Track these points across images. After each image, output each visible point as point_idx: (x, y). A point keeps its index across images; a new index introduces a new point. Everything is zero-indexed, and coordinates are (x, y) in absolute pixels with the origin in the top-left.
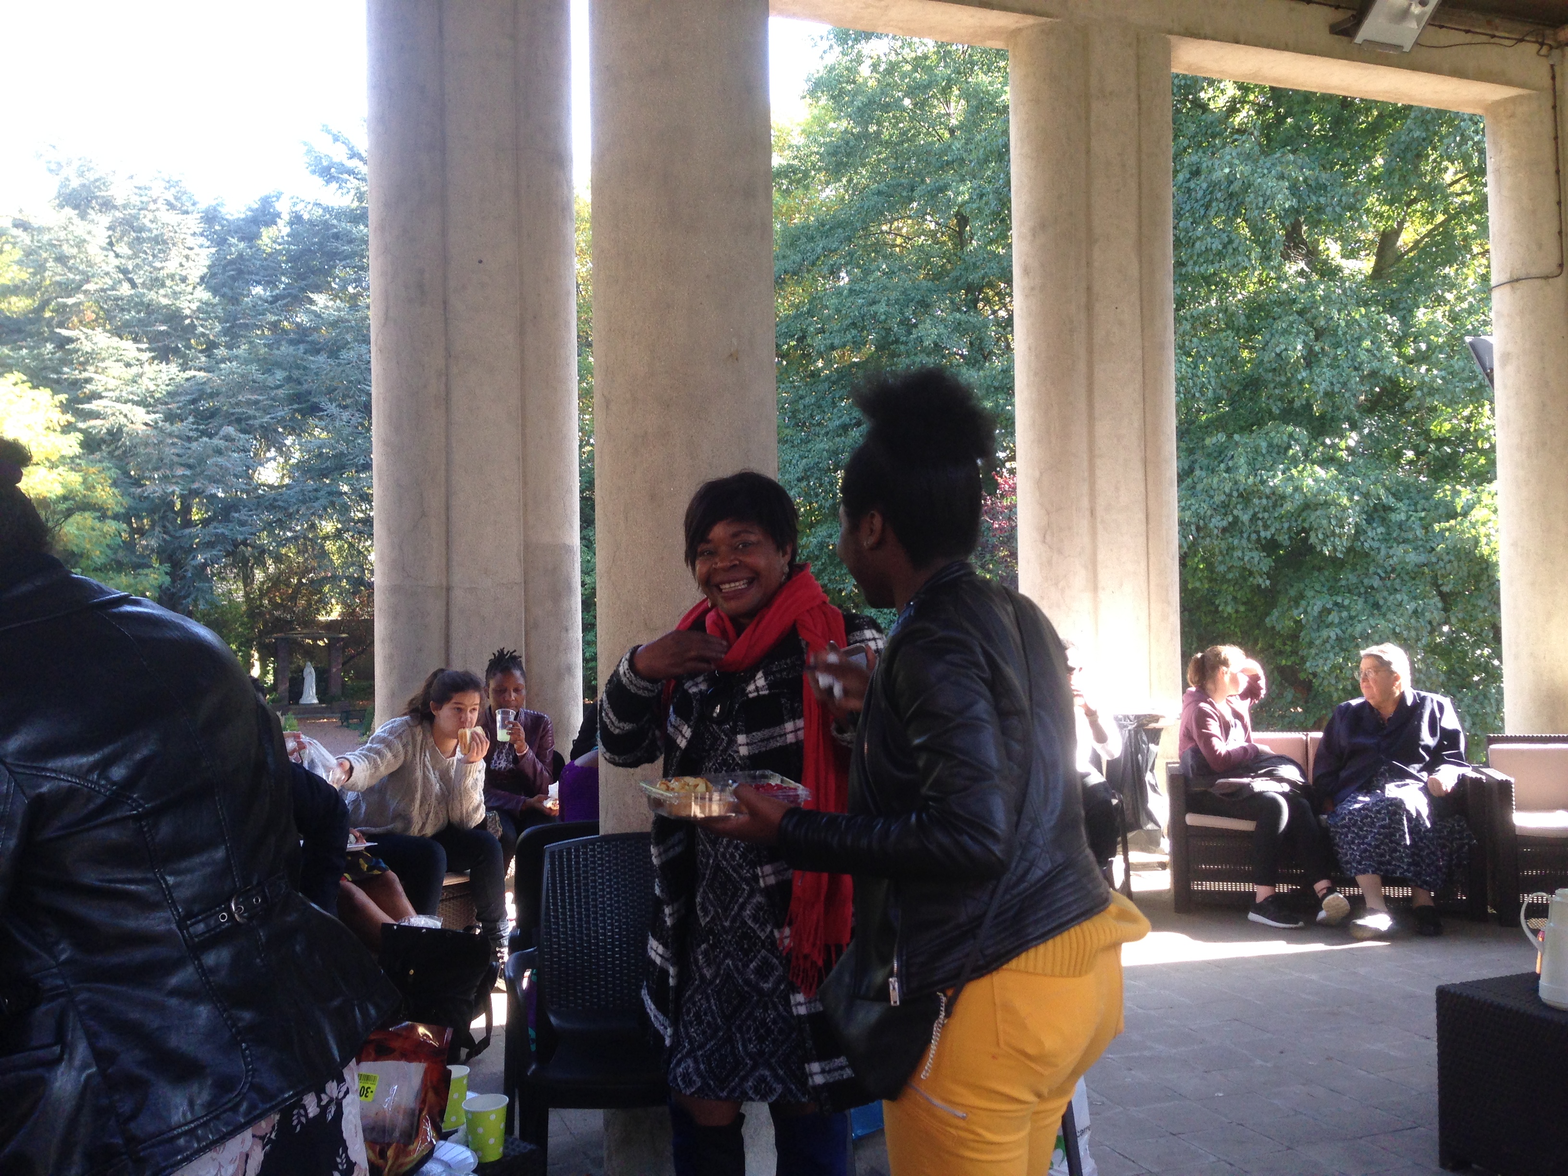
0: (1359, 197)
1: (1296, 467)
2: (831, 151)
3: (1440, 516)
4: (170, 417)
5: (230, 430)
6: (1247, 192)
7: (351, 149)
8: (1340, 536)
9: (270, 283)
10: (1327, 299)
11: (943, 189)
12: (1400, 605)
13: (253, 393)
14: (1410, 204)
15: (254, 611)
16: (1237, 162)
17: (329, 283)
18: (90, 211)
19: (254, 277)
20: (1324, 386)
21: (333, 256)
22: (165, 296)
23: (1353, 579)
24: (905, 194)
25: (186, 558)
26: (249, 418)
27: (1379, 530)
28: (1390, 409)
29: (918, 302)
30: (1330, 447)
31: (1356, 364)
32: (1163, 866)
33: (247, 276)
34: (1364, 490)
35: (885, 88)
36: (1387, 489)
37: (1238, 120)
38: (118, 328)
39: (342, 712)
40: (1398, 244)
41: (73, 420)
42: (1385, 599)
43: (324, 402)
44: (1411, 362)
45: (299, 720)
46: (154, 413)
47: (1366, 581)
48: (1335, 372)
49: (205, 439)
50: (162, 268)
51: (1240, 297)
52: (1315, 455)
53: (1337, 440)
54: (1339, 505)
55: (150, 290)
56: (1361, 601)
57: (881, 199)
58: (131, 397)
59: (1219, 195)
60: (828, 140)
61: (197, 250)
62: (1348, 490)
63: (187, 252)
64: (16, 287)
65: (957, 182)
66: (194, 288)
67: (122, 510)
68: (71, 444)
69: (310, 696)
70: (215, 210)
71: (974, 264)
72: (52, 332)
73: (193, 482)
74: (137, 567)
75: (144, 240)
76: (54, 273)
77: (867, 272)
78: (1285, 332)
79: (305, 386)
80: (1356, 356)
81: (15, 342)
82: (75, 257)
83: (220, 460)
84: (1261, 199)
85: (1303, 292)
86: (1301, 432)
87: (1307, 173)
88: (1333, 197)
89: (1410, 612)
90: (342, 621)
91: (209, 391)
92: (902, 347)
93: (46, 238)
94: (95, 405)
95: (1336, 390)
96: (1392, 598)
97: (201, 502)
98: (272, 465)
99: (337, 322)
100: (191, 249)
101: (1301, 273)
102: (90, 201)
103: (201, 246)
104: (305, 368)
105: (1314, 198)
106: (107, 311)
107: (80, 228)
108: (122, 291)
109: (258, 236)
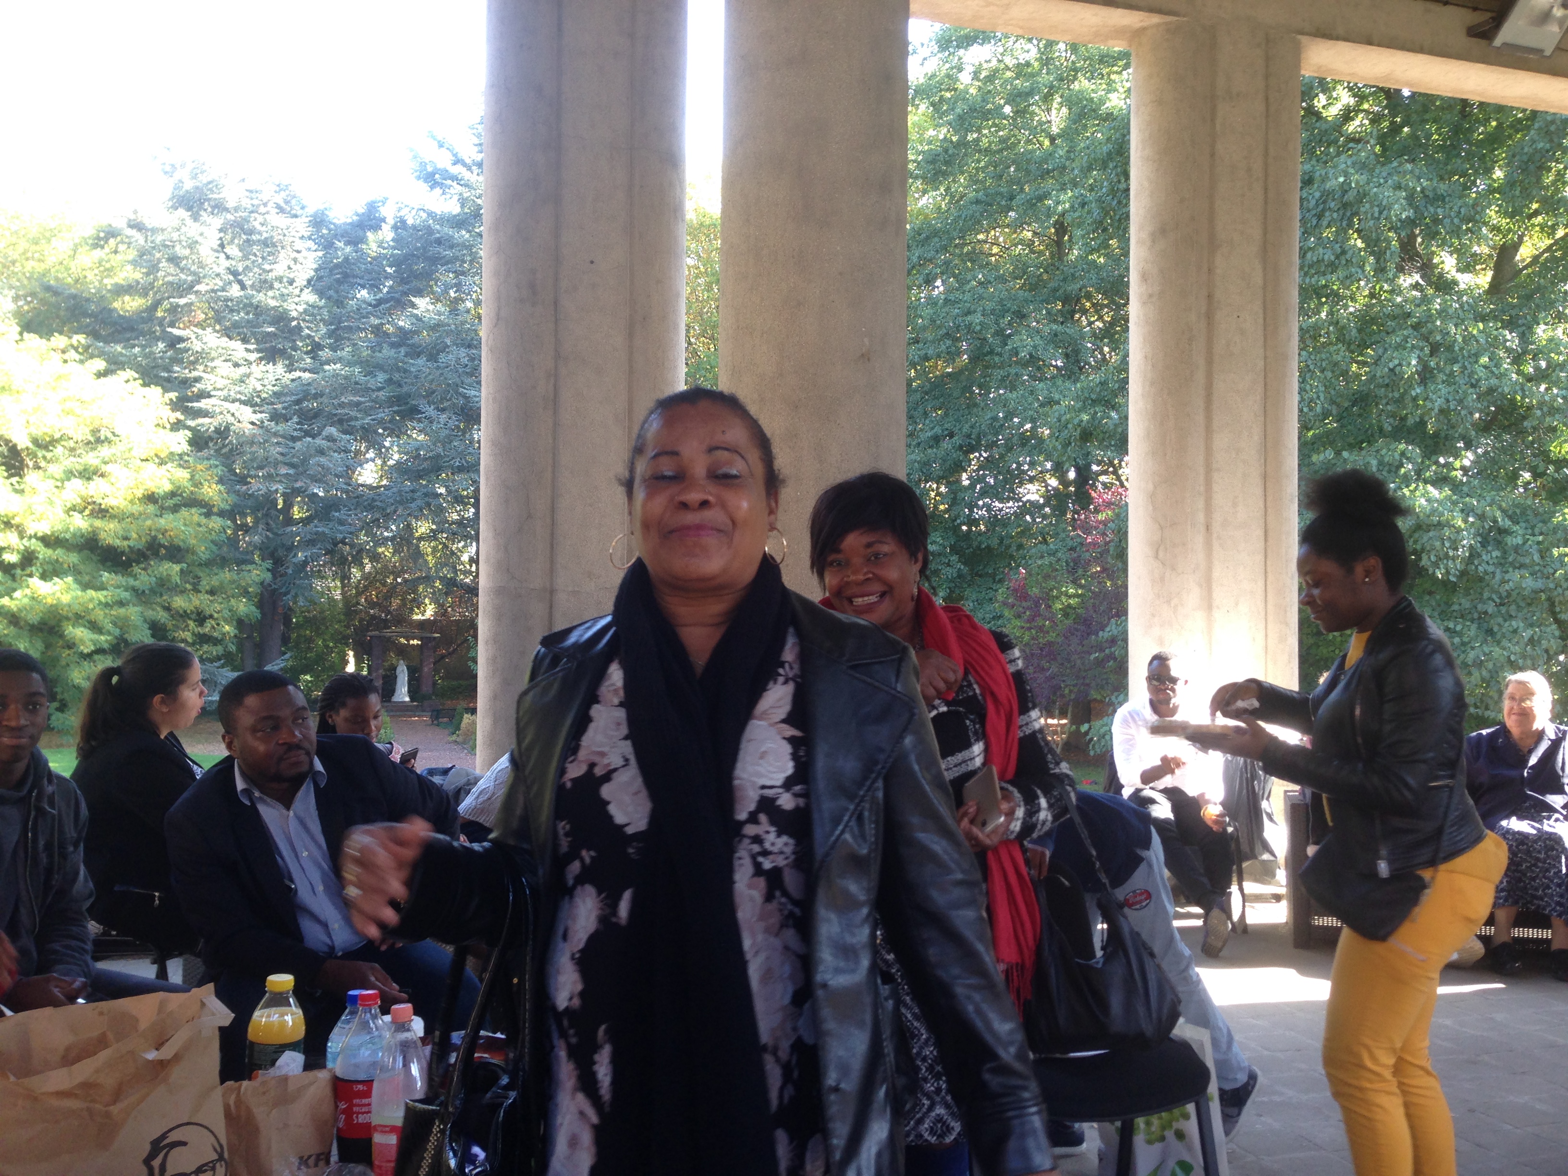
0: (1479, 209)
1: (1407, 486)
2: (930, 159)
3: (1559, 540)
4: (275, 417)
5: (332, 430)
6: (1361, 202)
7: (455, 155)
8: (1454, 559)
9: (374, 287)
10: (1443, 313)
11: (1041, 198)
12: (1515, 631)
13: (354, 395)
14: (1530, 217)
15: (349, 608)
16: (1352, 171)
17: (431, 287)
18: (202, 213)
19: (359, 281)
20: (1439, 403)
21: (435, 260)
22: (273, 298)
23: (1466, 603)
24: (1004, 203)
25: (287, 556)
26: (351, 419)
27: (1494, 554)
28: (1506, 429)
29: (1014, 313)
30: (1444, 466)
31: (1473, 381)
32: (1277, 898)
33: (352, 280)
34: (1479, 512)
35: (985, 95)
36: (1503, 511)
37: (1352, 127)
38: (226, 329)
39: (433, 711)
40: (1518, 258)
41: (182, 417)
42: (1499, 625)
43: (423, 405)
44: (1530, 379)
45: (391, 717)
46: (261, 412)
47: (1480, 607)
48: (1451, 389)
49: (309, 439)
50: (271, 270)
51: (1351, 309)
52: (1428, 474)
53: (1451, 459)
54: (1453, 526)
55: (259, 292)
56: (1474, 627)
57: (979, 208)
58: (238, 396)
59: (1332, 205)
60: (926, 148)
61: (304, 253)
62: (1462, 511)
63: (295, 255)
64: (130, 287)
65: (1058, 191)
66: (301, 290)
67: (228, 507)
68: (180, 442)
69: (402, 694)
70: (323, 214)
71: (1073, 275)
72: (163, 331)
73: (296, 481)
74: (240, 562)
75: (254, 243)
76: (167, 273)
77: (962, 282)
78: (1399, 347)
79: (405, 389)
80: (1473, 373)
81: (128, 340)
82: (187, 258)
83: (323, 460)
84: (1376, 209)
85: (1419, 306)
86: (1413, 450)
87: (1425, 184)
88: (1451, 208)
89: (1526, 640)
90: (435, 621)
91: (314, 391)
92: (997, 359)
93: (159, 239)
94: (204, 404)
95: (1452, 407)
96: (1507, 624)
97: (303, 501)
98: (370, 466)
99: (438, 325)
100: (298, 252)
101: (1416, 286)
102: (203, 204)
103: (309, 249)
104: (406, 371)
105: (1432, 210)
106: (217, 312)
107: (192, 229)
108: (231, 292)
109: (363, 240)
